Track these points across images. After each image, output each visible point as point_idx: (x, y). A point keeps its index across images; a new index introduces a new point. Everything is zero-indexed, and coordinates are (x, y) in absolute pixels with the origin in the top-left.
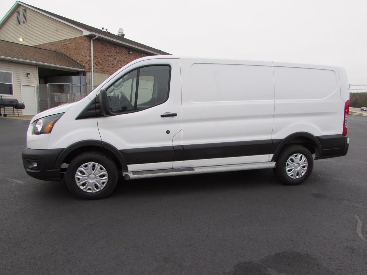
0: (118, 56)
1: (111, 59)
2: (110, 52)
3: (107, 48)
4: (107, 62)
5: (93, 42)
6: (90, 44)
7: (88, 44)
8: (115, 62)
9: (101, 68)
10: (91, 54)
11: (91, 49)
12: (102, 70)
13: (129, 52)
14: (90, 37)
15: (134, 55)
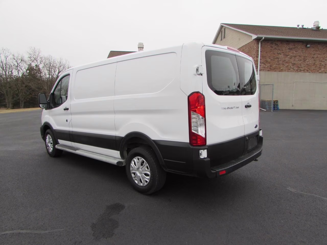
0: (291, 52)
1: (281, 56)
2: (281, 49)
3: (278, 46)
4: (276, 60)
5: (261, 44)
6: (258, 46)
7: (256, 47)
8: (287, 59)
9: (269, 66)
10: (258, 55)
11: (258, 51)
12: (270, 69)
13: (306, 45)
14: (258, 40)
15: (313, 48)
